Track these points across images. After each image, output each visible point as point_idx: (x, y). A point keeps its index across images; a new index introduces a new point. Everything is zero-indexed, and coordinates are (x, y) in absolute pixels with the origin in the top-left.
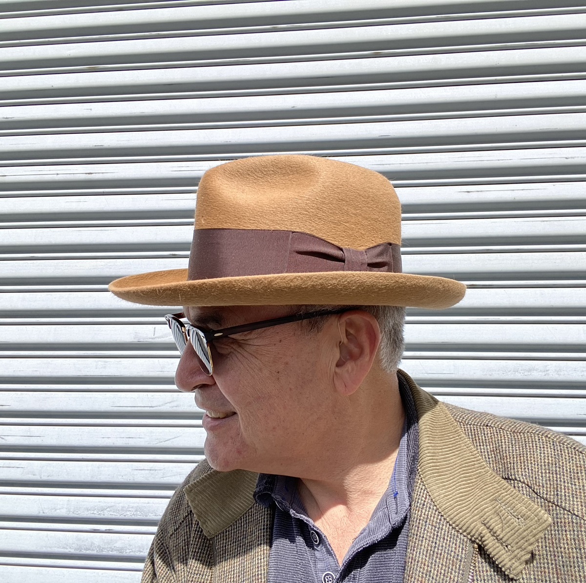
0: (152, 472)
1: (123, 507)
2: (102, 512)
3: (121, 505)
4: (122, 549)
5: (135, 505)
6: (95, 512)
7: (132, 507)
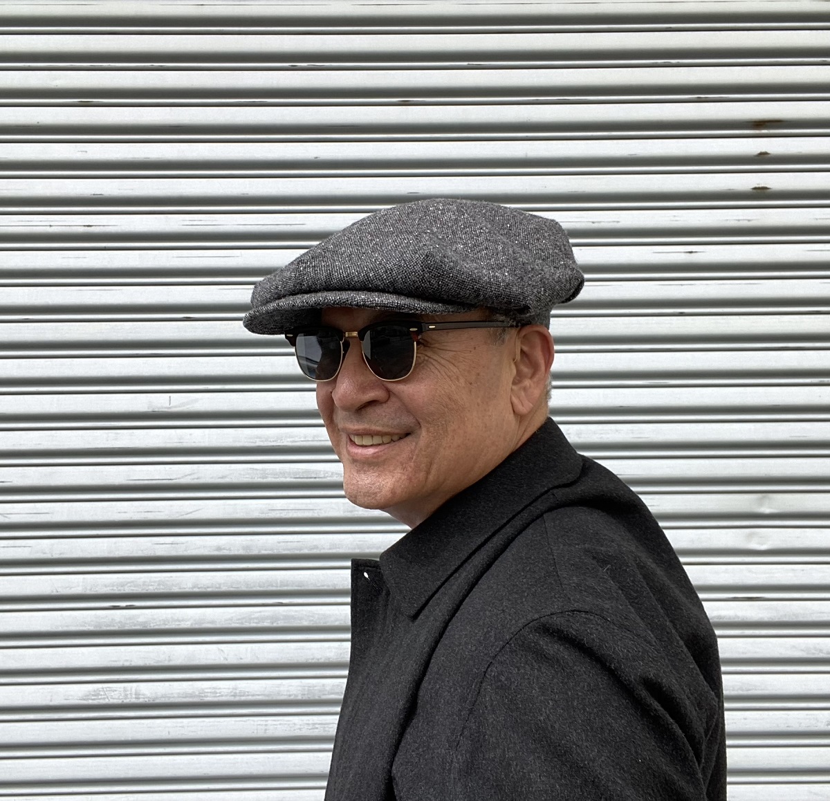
0: (173, 545)
1: (145, 582)
2: (122, 588)
3: (142, 580)
4: (146, 622)
5: (157, 580)
6: (115, 588)
7: (155, 582)
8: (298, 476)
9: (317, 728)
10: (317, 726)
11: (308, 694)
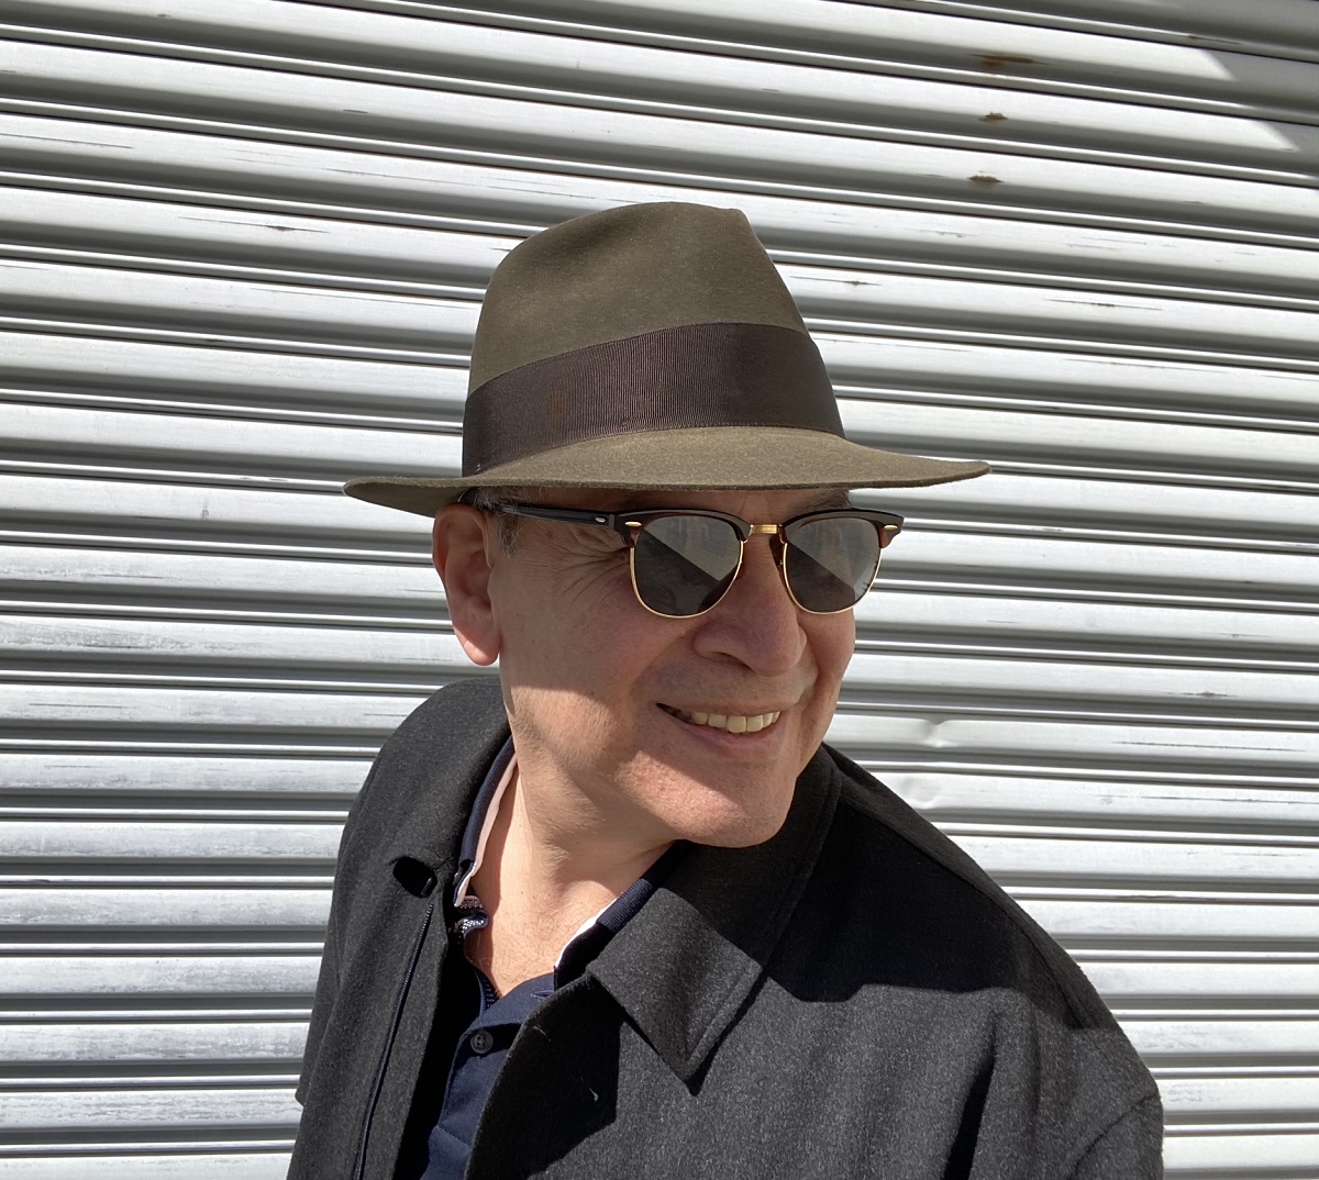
8: (93, 642)
9: (104, 1113)
10: (104, 1109)
11: (89, 1051)
